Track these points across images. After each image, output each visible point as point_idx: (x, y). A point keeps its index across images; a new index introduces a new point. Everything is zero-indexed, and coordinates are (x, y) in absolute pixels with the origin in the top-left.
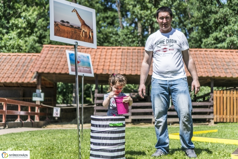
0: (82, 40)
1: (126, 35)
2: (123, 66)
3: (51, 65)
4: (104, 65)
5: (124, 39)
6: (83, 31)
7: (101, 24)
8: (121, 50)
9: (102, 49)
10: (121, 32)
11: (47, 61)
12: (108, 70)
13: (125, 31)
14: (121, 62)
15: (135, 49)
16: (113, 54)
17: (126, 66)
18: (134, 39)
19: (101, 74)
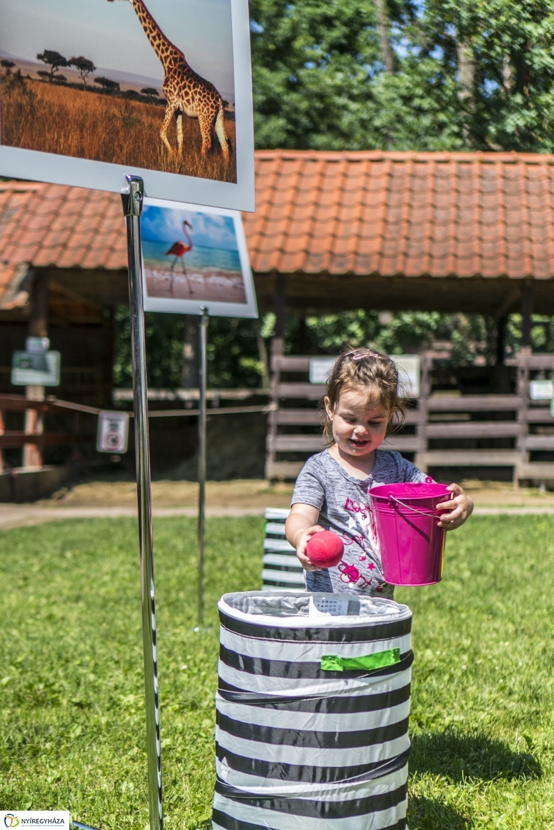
0: (170, 169)
1: (407, 100)
2: (393, 240)
3: (85, 232)
4: (311, 235)
5: (399, 119)
6: (178, 112)
7: (301, 51)
8: (385, 167)
9: (306, 160)
10: (387, 86)
11: (71, 214)
12: (327, 256)
13: (405, 80)
14: (385, 221)
15: (446, 162)
16: (351, 184)
17: (407, 238)
18: (442, 117)
19: (300, 274)
